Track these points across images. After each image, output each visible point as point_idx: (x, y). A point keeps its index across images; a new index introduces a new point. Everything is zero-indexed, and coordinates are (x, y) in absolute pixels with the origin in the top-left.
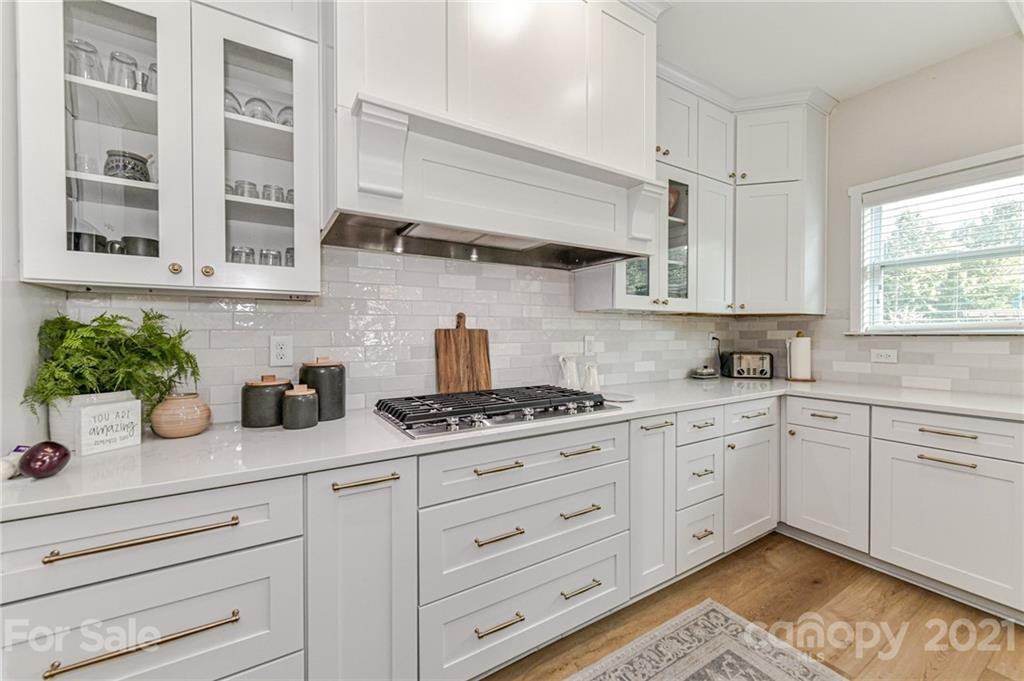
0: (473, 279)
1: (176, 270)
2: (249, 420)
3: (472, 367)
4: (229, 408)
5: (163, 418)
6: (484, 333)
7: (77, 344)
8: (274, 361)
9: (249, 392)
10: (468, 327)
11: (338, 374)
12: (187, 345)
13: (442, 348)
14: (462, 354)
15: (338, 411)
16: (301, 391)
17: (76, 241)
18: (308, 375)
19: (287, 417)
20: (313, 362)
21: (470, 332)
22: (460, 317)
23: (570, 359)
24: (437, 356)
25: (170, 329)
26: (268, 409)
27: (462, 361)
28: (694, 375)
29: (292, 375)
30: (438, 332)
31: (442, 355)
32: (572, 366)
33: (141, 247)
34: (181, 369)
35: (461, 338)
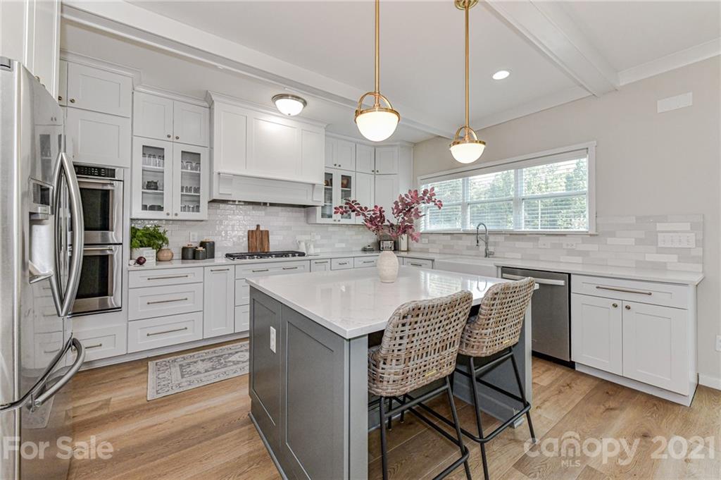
0: (263, 213)
1: (168, 214)
2: (184, 257)
3: (262, 243)
4: (178, 255)
5: (161, 255)
6: (267, 232)
7: (141, 234)
8: (191, 240)
9: (184, 249)
10: (261, 229)
11: (213, 244)
12: (167, 236)
13: (250, 237)
14: (258, 239)
15: (212, 256)
16: (201, 249)
17: (145, 207)
18: (203, 244)
19: (196, 257)
20: (204, 240)
21: (262, 231)
22: (258, 226)
23: (302, 241)
24: (249, 240)
25: (161, 231)
26: (190, 254)
27: (258, 241)
28: (365, 250)
29: (197, 245)
30: (249, 231)
31: (250, 239)
32: (303, 244)
33: (156, 208)
34: (164, 241)
35: (258, 233)
